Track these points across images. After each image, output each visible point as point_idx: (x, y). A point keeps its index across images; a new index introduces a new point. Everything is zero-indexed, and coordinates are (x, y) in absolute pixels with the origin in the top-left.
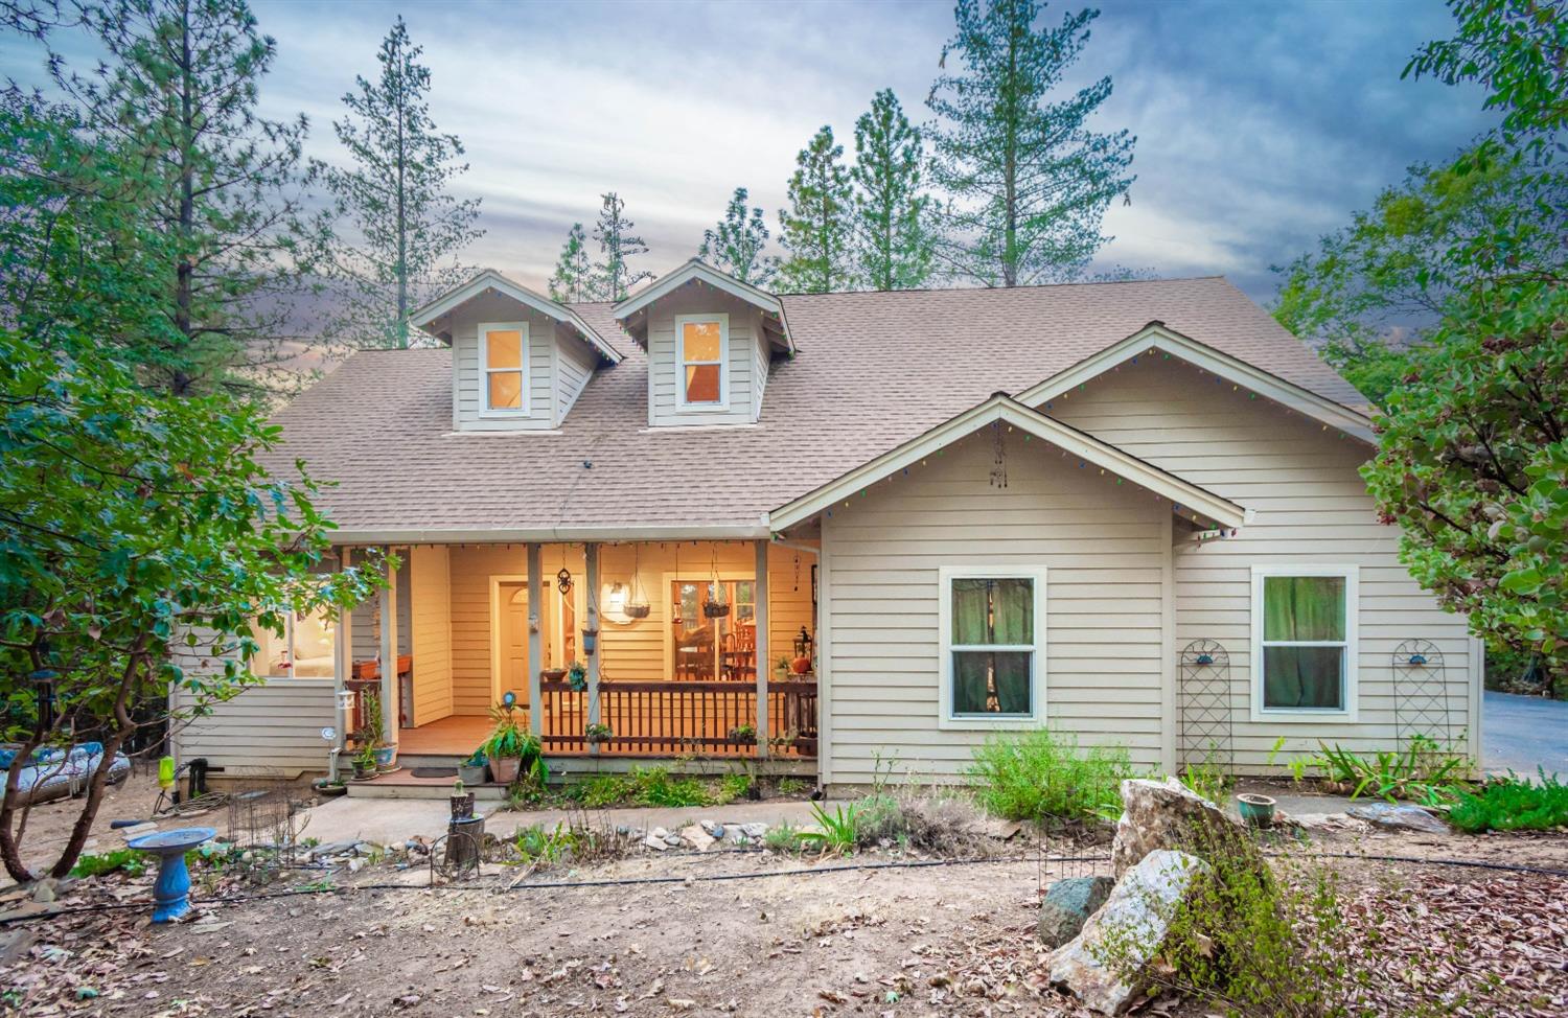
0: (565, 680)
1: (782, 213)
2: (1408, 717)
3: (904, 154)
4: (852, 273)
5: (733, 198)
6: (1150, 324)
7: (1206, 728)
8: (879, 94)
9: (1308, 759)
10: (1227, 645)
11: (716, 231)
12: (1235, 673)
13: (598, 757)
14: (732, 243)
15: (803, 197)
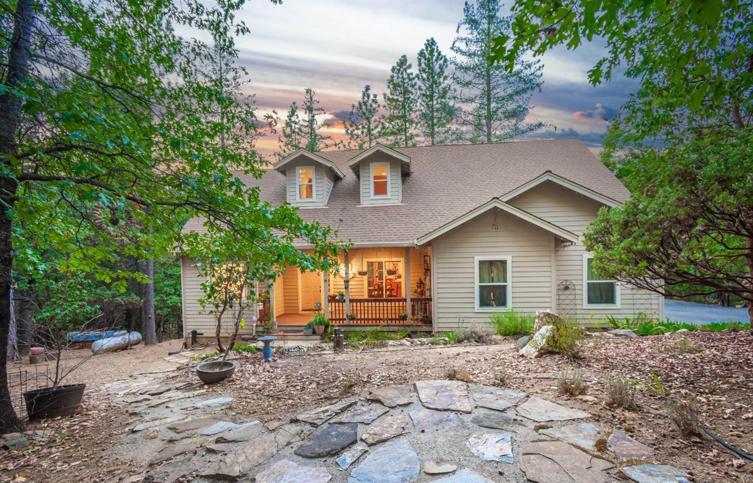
0: (337, 298)
1: (385, 95)
2: (638, 306)
3: (440, 68)
4: (416, 121)
5: (364, 90)
6: (547, 172)
7: (567, 311)
8: (428, 41)
9: (604, 322)
10: (574, 282)
11: (357, 104)
12: (578, 292)
13: (350, 326)
14: (364, 110)
15: (394, 88)
